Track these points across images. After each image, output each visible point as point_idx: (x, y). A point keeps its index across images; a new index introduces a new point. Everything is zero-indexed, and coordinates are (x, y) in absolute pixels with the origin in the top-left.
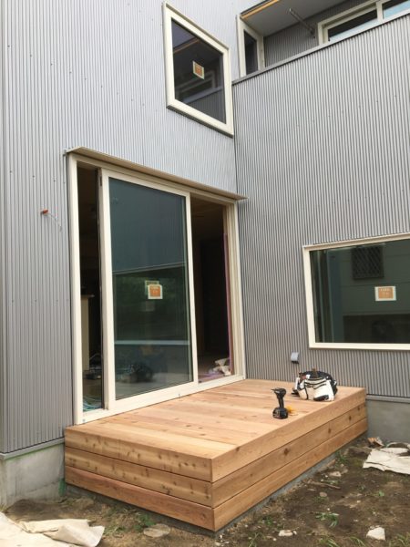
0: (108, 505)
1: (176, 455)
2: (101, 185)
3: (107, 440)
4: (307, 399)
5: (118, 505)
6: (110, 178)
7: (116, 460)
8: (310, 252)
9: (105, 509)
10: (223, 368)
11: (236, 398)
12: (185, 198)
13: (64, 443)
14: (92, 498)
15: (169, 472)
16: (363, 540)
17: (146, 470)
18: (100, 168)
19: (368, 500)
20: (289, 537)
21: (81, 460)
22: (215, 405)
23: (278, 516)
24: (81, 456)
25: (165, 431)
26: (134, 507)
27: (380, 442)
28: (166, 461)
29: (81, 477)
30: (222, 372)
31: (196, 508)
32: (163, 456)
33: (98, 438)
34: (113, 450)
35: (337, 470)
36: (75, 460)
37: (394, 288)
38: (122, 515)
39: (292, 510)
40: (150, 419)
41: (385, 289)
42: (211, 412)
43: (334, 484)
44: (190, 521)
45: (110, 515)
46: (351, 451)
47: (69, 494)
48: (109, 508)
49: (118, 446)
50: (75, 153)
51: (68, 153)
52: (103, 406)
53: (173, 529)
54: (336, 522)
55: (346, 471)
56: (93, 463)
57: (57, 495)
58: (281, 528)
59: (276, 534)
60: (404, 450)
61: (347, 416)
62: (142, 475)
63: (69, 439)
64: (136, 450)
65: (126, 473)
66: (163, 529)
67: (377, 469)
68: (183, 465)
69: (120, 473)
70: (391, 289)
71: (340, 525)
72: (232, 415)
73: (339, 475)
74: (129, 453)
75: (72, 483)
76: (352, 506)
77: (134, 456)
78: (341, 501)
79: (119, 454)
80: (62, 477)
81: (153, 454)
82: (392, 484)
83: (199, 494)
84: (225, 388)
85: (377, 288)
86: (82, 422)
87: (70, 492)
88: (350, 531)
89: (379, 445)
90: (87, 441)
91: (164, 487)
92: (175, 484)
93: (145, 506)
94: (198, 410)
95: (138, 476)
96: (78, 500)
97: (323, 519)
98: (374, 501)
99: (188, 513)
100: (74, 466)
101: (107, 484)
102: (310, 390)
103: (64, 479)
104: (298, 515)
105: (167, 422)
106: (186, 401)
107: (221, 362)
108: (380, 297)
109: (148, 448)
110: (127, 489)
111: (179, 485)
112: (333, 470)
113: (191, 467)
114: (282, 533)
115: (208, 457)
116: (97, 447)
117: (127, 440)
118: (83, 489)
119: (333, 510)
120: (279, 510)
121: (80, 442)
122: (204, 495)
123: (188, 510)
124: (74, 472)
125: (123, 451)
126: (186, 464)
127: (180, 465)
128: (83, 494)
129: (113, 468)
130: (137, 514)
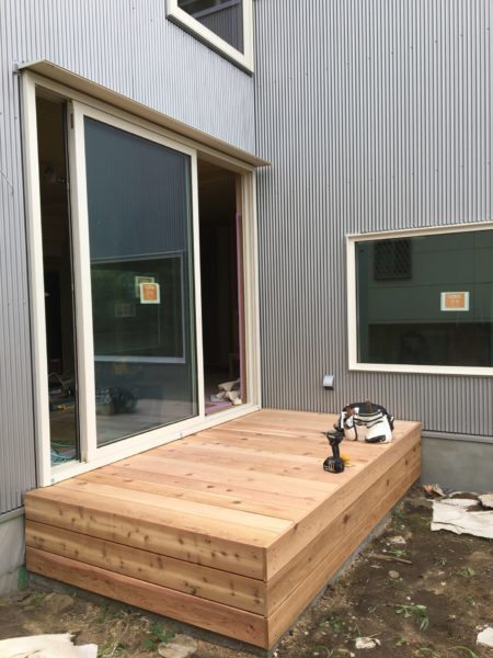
0: (96, 605)
1: (208, 540)
2: (72, 127)
3: (94, 514)
4: (356, 440)
5: (112, 606)
6: (85, 116)
7: (110, 542)
8: (356, 243)
9: (93, 611)
10: (231, 395)
11: (259, 439)
12: (190, 157)
13: (24, 515)
14: (71, 595)
15: (197, 563)
16: (474, 649)
17: (159, 559)
18: (71, 100)
19: (455, 581)
20: (370, 650)
21: (51, 539)
22: (233, 450)
23: (343, 612)
24: (52, 534)
25: (178, 496)
26: (137, 609)
27: (440, 491)
28: (189, 547)
29: (53, 565)
30: (229, 400)
31: (238, 615)
32: (184, 540)
33: (80, 510)
34: (105, 529)
35: (398, 535)
36: (42, 540)
37: (467, 294)
38: (119, 622)
39: (361, 602)
40: (151, 475)
41: (455, 295)
42: (234, 462)
43: (402, 557)
44: (231, 634)
45: (100, 621)
46: (407, 504)
47: (34, 586)
48: (99, 610)
49: (111, 522)
50: (32, 71)
51: (22, 71)
52: (78, 457)
53: (200, 643)
54: (426, 620)
55: (410, 535)
56: (72, 546)
57: (15, 587)
58: (355, 634)
59: (351, 645)
60: (473, 502)
61: (403, 461)
62: (152, 565)
63: (31, 509)
64: (141, 529)
65: (126, 562)
66: (186, 642)
67: (451, 532)
68: (219, 555)
69: (115, 561)
70: (463, 296)
71: (433, 625)
72: (264, 467)
73: (404, 542)
74: (129, 535)
75: (36, 571)
76: (437, 592)
77: (139, 538)
78: (420, 583)
79: (114, 535)
80: (22, 562)
81: (169, 536)
82: (478, 555)
83: (245, 596)
84: (239, 423)
85: (443, 295)
86: (50, 484)
87: (35, 583)
88: (450, 634)
89: (439, 495)
90: (61, 514)
91: (187, 585)
92: (205, 580)
93: (156, 609)
94: (215, 458)
95: (144, 567)
96: (49, 597)
97: (407, 615)
98: (466, 582)
99: (224, 622)
100: (40, 548)
101: (95, 576)
102: (360, 429)
103: (24, 566)
104: (371, 610)
105: (178, 480)
106: (193, 444)
107: (227, 386)
108: (447, 306)
109: (163, 528)
110: (128, 584)
111: (212, 583)
112: (393, 534)
113: (231, 558)
114: (360, 643)
115: (259, 544)
116: (76, 523)
117: (126, 514)
118: (55, 580)
119: (416, 600)
120: (343, 603)
121: (50, 514)
122: (253, 598)
123: (225, 618)
124: (39, 556)
125: (121, 530)
126: (224, 554)
127: (213, 555)
128: (57, 587)
129: (105, 554)
130: (143, 619)
